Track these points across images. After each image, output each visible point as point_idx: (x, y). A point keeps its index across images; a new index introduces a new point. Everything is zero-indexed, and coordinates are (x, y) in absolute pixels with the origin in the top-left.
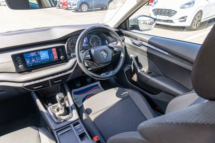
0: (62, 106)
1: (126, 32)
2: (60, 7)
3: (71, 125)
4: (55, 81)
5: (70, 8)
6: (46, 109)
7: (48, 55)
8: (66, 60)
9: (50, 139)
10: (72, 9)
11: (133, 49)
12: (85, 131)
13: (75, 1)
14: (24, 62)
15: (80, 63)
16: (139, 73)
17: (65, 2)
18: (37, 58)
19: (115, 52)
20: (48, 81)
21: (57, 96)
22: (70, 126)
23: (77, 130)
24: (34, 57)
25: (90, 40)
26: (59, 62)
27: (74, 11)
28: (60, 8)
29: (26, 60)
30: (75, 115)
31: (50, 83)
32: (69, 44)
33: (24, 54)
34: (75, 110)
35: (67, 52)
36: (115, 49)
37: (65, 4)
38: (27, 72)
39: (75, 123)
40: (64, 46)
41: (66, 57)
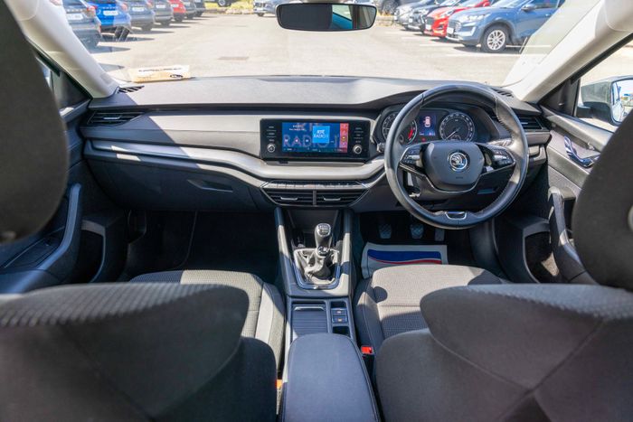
0: (321, 255)
1: (560, 120)
2: (426, 32)
3: (325, 301)
4: (327, 196)
5: (450, 35)
6: (291, 251)
7: (328, 136)
8: (365, 158)
9: (276, 310)
10: (457, 40)
11: (567, 173)
12: (350, 325)
13: (471, 17)
14: (278, 140)
15: (388, 167)
16: (562, 246)
17: (443, 17)
18: (304, 136)
19: (496, 164)
20: (311, 191)
21: (317, 227)
22: (324, 303)
23: (334, 316)
24: (300, 134)
25: (443, 123)
26: (347, 157)
27: (461, 45)
28: (424, 35)
29: (285, 136)
30: (342, 286)
31: (314, 197)
32: (385, 122)
33: (283, 123)
34: (347, 276)
35: (371, 138)
36: (497, 157)
37: (441, 23)
38: (277, 162)
39: (337, 303)
40: (368, 123)
41: (368, 150)
